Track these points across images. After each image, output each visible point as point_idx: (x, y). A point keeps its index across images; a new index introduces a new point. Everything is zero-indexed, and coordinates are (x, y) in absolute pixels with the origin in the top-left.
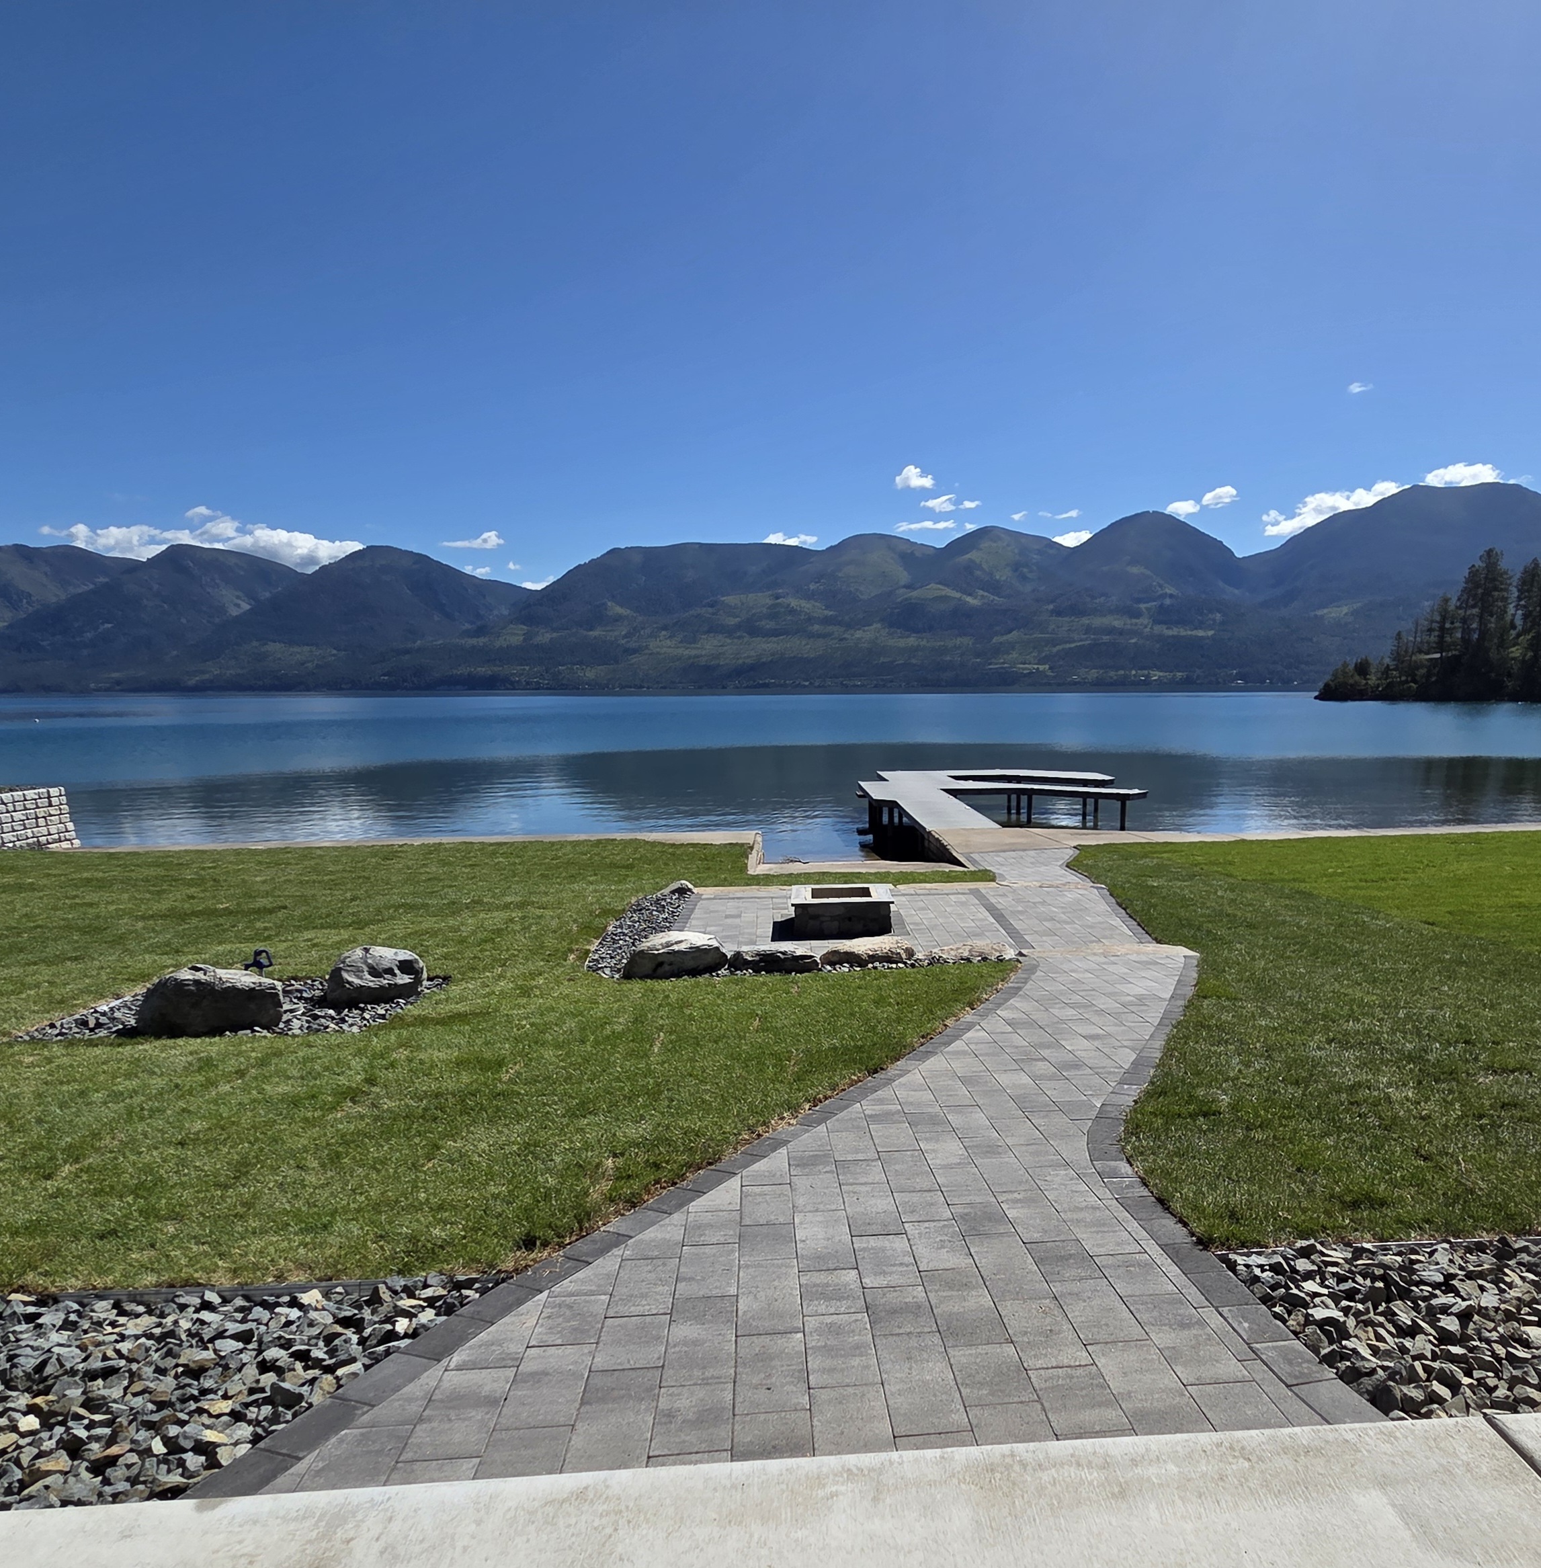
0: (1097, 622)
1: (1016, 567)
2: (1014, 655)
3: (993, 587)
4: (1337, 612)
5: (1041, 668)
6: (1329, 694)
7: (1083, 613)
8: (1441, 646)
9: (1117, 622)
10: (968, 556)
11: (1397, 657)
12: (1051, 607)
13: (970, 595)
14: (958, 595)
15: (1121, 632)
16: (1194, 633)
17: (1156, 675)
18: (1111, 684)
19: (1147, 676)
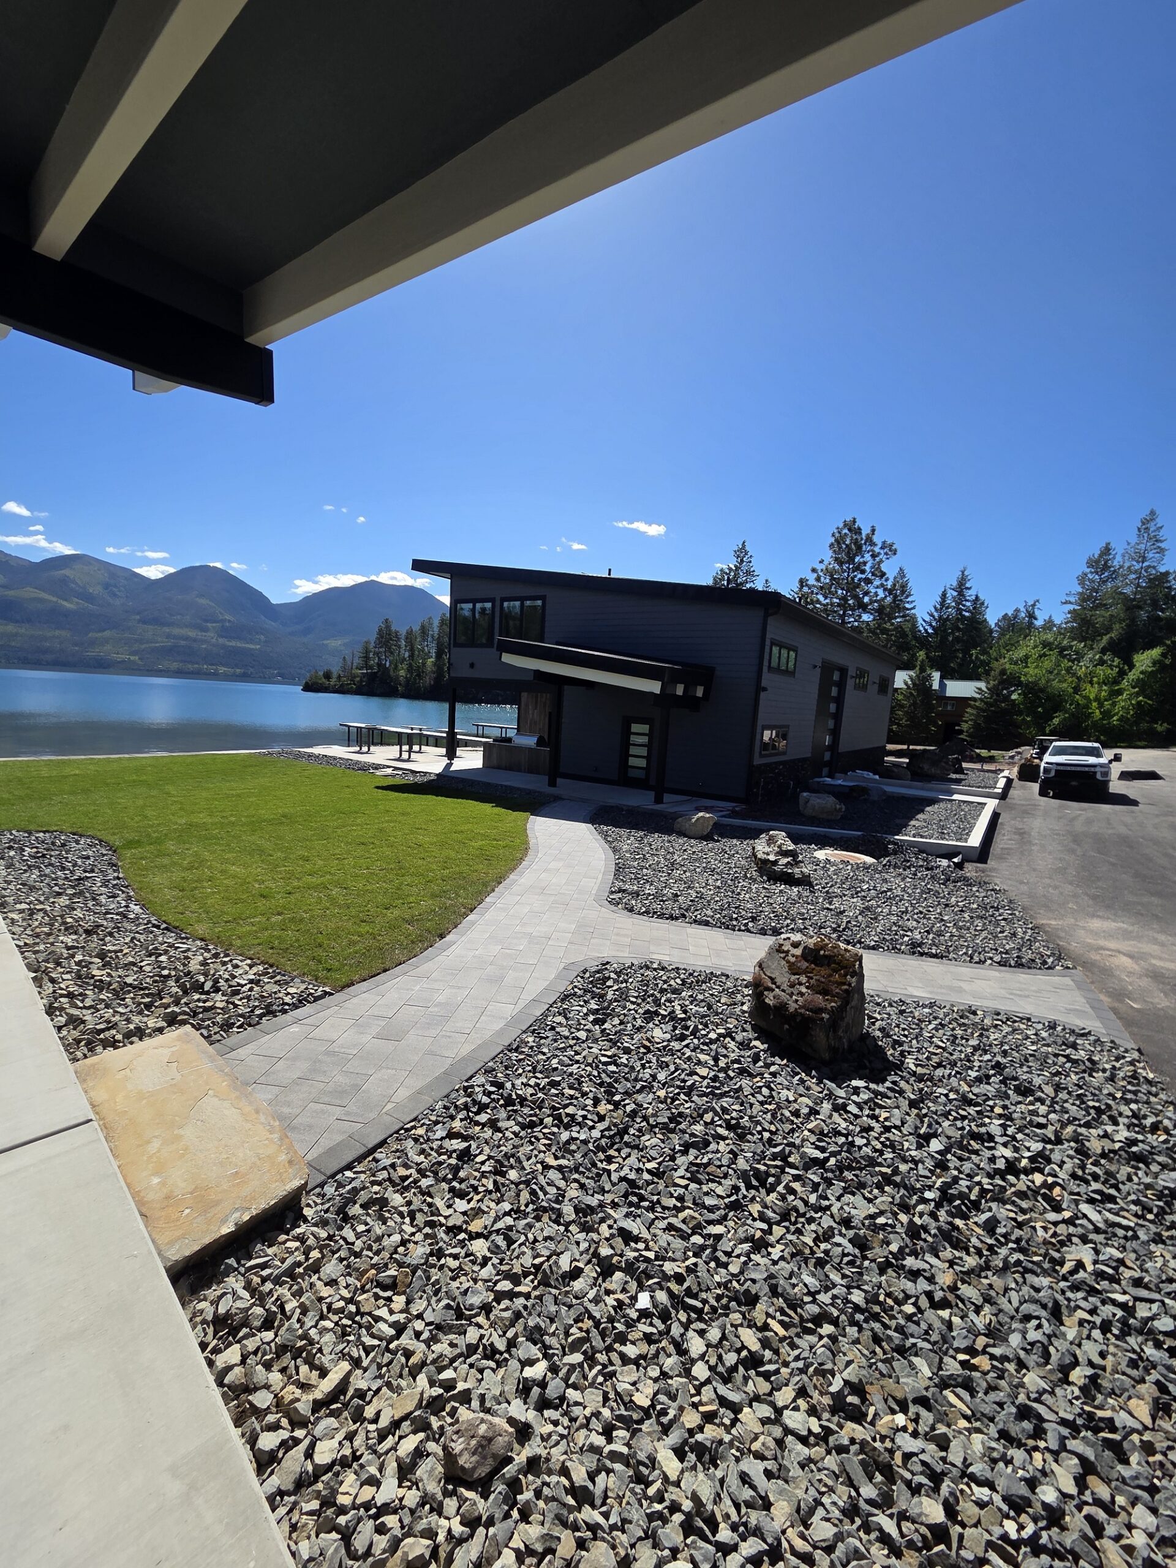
0: (176, 631)
1: (106, 586)
2: (108, 647)
3: (89, 598)
4: (335, 643)
5: (132, 658)
6: (308, 688)
7: (163, 624)
8: (367, 667)
9: (192, 634)
10: (62, 572)
11: (344, 669)
12: (138, 617)
13: (66, 600)
14: (55, 599)
15: (195, 640)
16: (247, 646)
17: (222, 670)
18: (189, 673)
19: (216, 670)
